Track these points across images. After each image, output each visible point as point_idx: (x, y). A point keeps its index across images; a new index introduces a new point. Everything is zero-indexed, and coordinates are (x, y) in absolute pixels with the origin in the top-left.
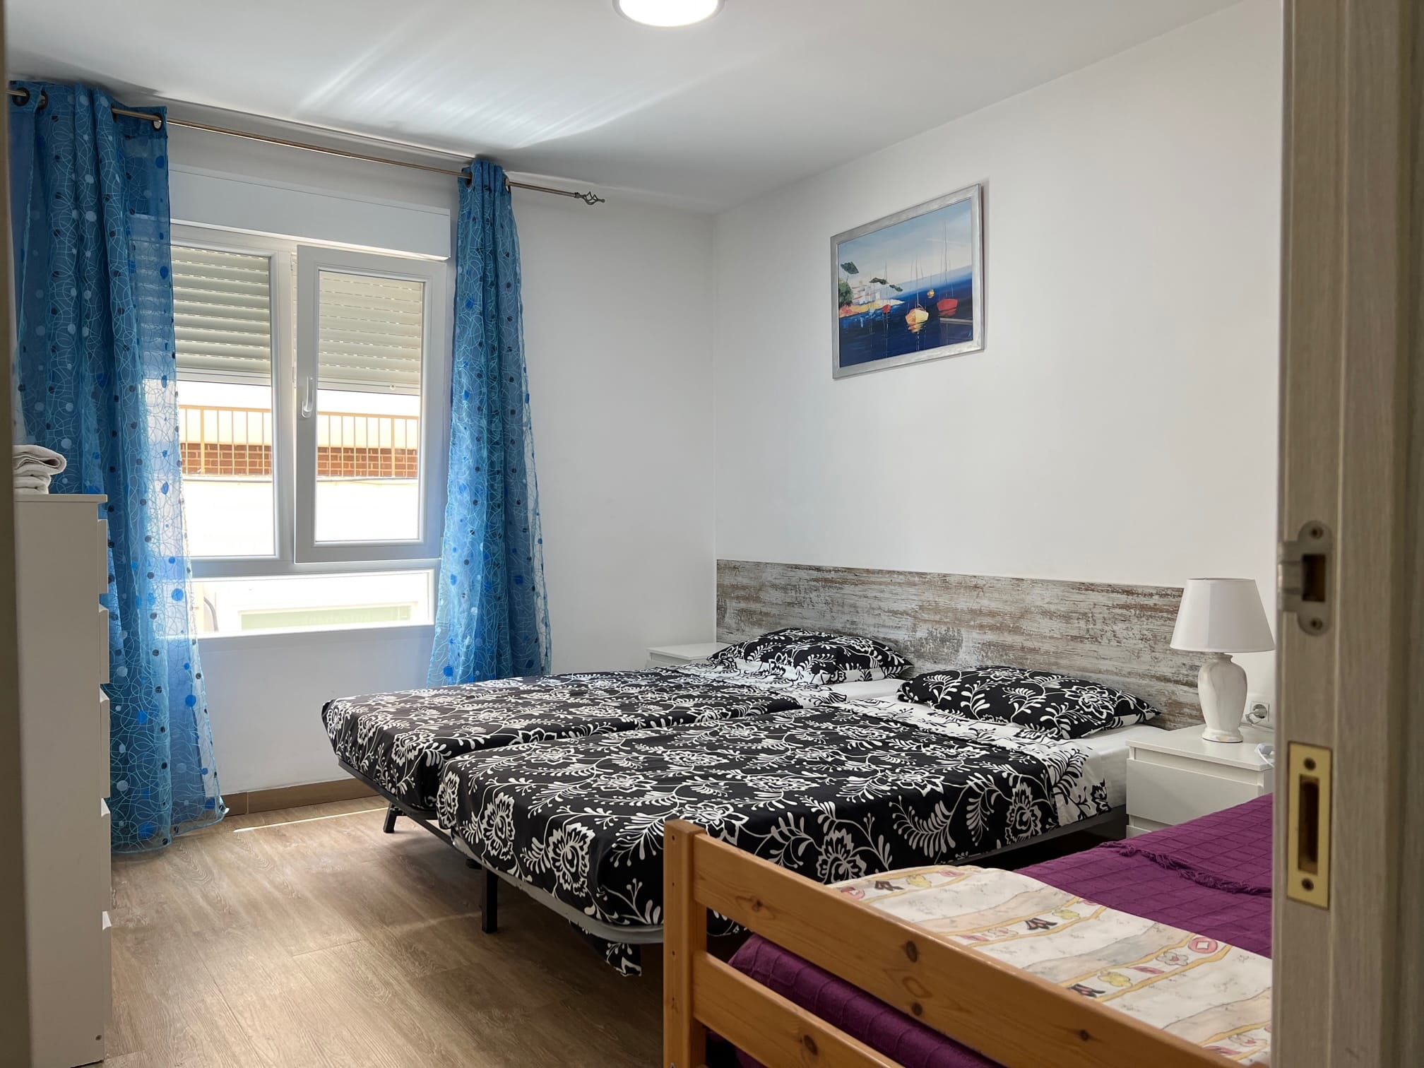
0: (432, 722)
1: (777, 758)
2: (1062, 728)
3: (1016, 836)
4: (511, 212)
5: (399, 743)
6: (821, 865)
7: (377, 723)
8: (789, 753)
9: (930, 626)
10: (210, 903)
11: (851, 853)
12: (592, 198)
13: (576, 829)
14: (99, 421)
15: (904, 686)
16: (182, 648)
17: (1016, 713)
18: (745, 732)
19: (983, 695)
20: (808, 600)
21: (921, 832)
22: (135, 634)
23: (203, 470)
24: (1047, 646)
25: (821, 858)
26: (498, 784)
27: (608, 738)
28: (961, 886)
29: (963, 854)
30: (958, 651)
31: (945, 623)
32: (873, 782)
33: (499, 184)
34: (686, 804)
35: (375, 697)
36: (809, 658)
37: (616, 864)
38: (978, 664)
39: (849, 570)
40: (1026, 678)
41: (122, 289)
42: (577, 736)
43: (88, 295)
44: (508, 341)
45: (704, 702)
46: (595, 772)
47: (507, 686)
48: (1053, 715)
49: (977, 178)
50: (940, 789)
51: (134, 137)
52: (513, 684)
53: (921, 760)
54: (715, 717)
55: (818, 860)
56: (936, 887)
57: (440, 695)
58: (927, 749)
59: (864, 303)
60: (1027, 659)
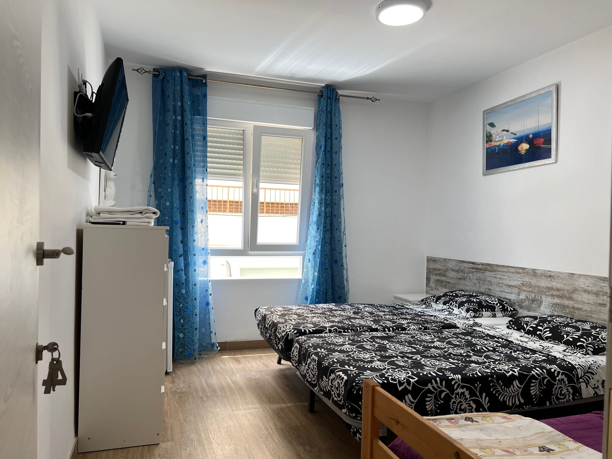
0: (293, 320)
1: (439, 351)
2: (588, 349)
3: (558, 401)
4: (339, 108)
5: (279, 328)
6: (452, 404)
7: (272, 319)
8: (446, 350)
9: (527, 293)
10: (208, 386)
11: (468, 400)
12: (374, 99)
13: (340, 374)
14: (179, 195)
15: (510, 321)
16: (206, 283)
17: (564, 340)
18: (428, 338)
19: (549, 329)
20: (468, 277)
21: (505, 394)
22: (188, 277)
23: (228, 211)
24: (585, 307)
25: (452, 400)
26: (313, 351)
27: (364, 335)
28: (509, 425)
29: (528, 406)
30: (540, 306)
31: (534, 293)
32: (483, 367)
33: (334, 96)
34: (390, 369)
35: (275, 307)
36: (465, 305)
37: (355, 392)
38: (549, 314)
39: (488, 265)
40: (573, 322)
41: (189, 144)
42: (352, 332)
43: (177, 148)
44: (335, 162)
45: (412, 322)
46: (354, 350)
47: (328, 307)
48: (584, 342)
49: (556, 81)
50: (517, 374)
51: (196, 87)
52: (331, 307)
53: (510, 358)
54: (416, 329)
55: (451, 401)
56: (496, 423)
57: (300, 309)
58: (515, 353)
59: (498, 141)
60: (575, 313)
